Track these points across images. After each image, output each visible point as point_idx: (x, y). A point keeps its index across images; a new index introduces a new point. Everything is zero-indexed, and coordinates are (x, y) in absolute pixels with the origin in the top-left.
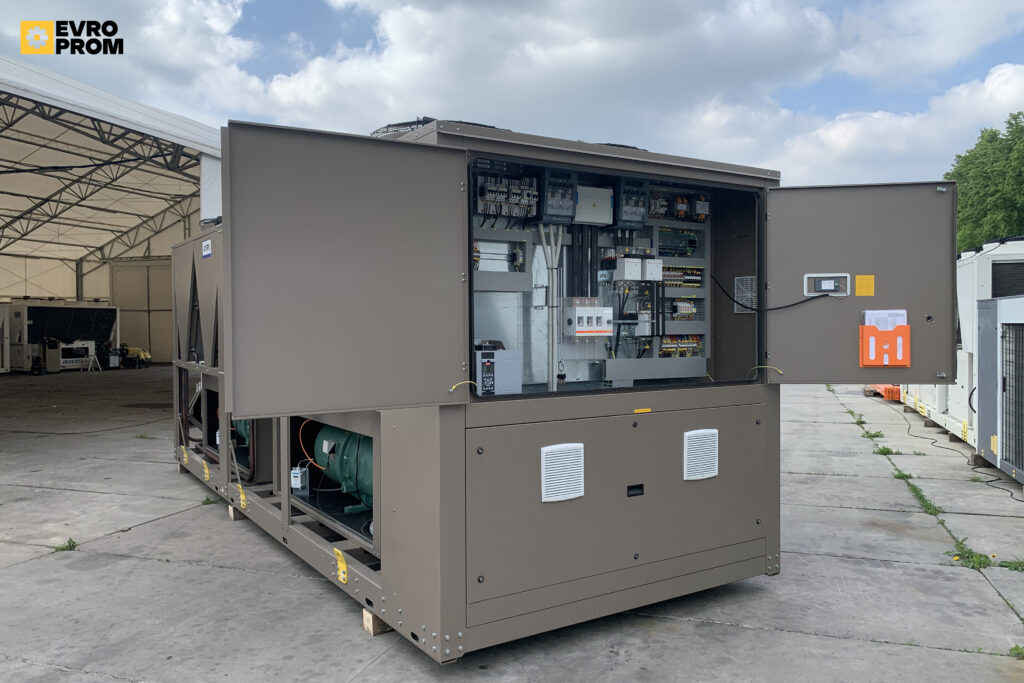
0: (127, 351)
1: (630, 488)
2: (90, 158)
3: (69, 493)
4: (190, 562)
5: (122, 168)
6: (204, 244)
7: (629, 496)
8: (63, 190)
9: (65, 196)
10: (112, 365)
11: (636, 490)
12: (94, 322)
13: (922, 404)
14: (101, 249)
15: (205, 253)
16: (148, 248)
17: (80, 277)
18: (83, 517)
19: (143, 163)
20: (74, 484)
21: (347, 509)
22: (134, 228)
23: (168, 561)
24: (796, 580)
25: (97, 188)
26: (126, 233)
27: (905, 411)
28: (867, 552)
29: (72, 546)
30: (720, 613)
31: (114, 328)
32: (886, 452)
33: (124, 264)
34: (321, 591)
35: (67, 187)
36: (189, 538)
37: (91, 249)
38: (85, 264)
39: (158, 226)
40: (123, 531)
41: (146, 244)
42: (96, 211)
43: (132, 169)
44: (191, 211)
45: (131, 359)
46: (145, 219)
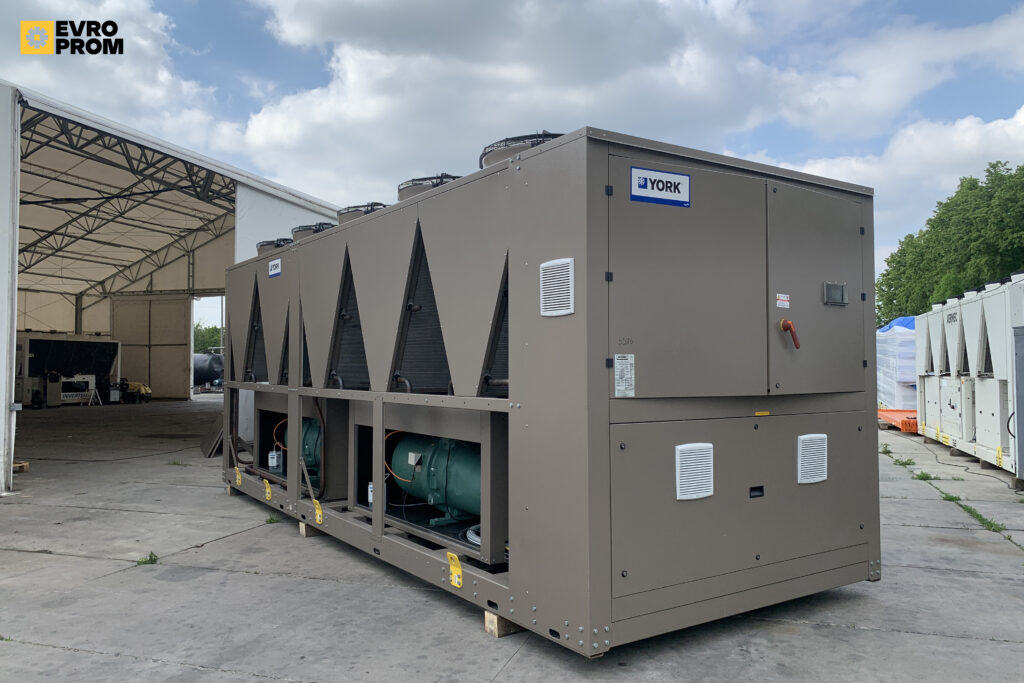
0: (128, 385)
1: (753, 489)
2: (99, 192)
3: (126, 513)
4: (280, 574)
5: (131, 202)
6: (271, 263)
7: (751, 497)
8: (70, 223)
9: (71, 230)
10: (112, 399)
11: (758, 491)
12: (95, 356)
13: (944, 435)
14: (102, 283)
15: (271, 273)
16: (151, 283)
17: (79, 311)
18: (150, 534)
19: (152, 198)
20: (125, 505)
21: (433, 522)
22: (137, 262)
23: (256, 573)
24: (891, 588)
25: (104, 221)
26: (129, 267)
27: (925, 442)
28: (947, 564)
29: (153, 560)
30: (833, 616)
31: (115, 362)
32: (925, 477)
33: (126, 298)
34: (425, 599)
35: (74, 220)
36: (268, 553)
37: (92, 283)
38: (85, 298)
39: (162, 260)
40: (198, 547)
41: (148, 279)
42: (101, 245)
43: (140, 203)
44: (196, 246)
45: (132, 394)
46: (148, 253)
